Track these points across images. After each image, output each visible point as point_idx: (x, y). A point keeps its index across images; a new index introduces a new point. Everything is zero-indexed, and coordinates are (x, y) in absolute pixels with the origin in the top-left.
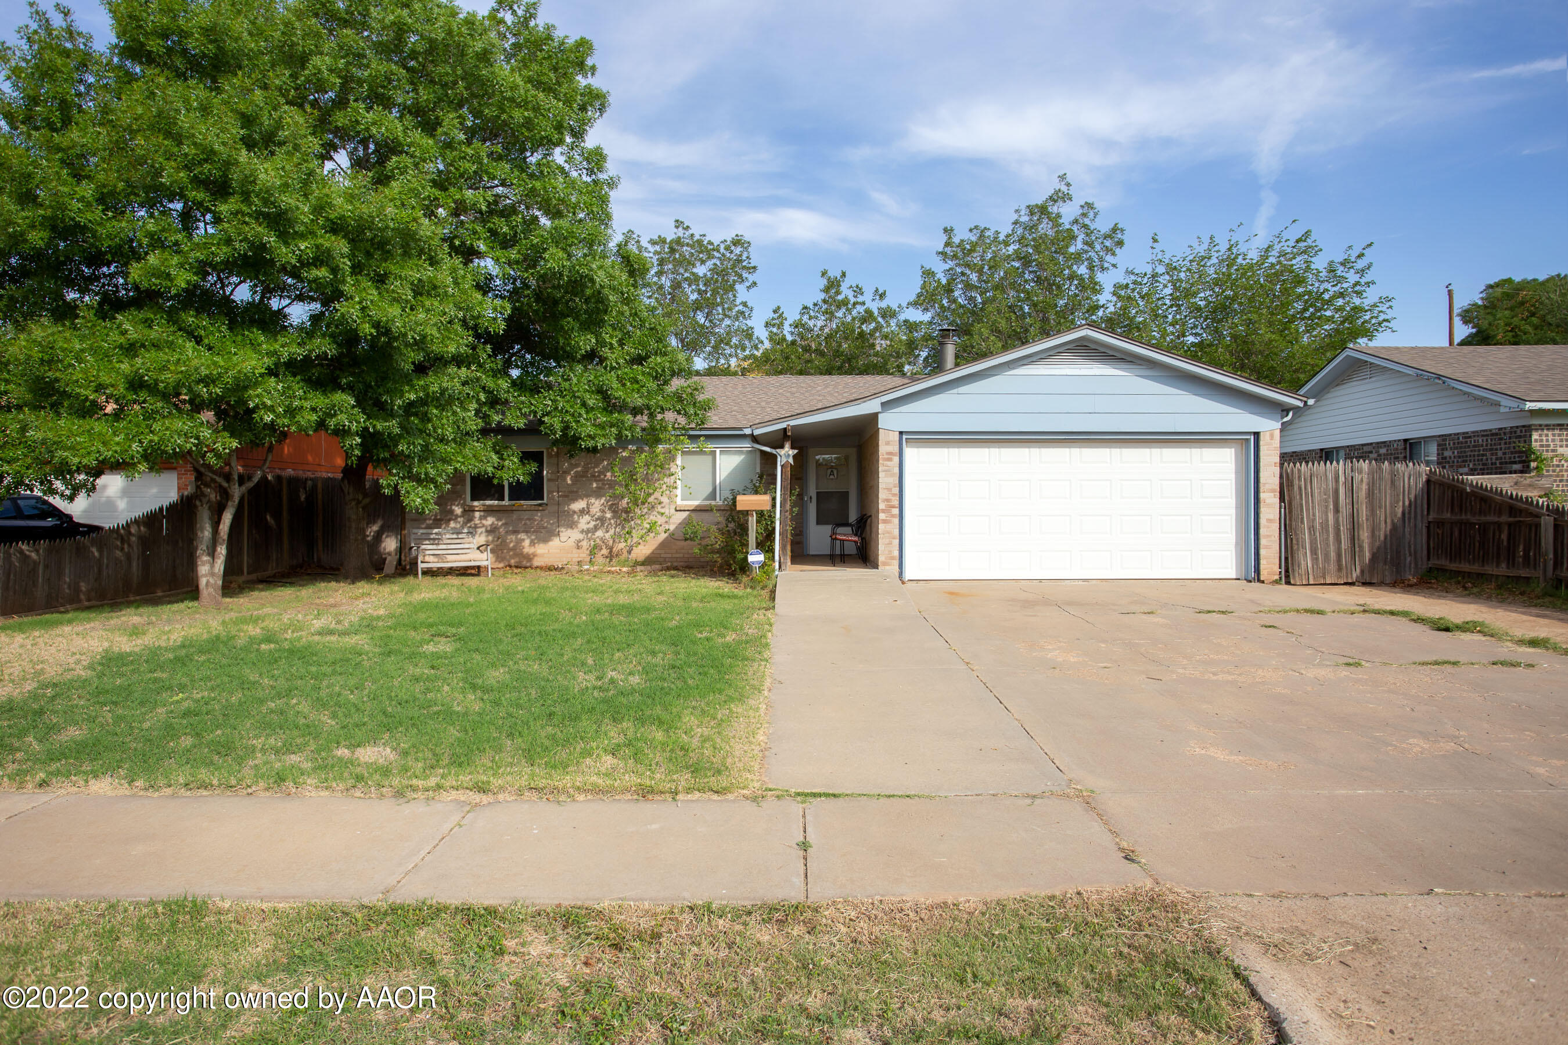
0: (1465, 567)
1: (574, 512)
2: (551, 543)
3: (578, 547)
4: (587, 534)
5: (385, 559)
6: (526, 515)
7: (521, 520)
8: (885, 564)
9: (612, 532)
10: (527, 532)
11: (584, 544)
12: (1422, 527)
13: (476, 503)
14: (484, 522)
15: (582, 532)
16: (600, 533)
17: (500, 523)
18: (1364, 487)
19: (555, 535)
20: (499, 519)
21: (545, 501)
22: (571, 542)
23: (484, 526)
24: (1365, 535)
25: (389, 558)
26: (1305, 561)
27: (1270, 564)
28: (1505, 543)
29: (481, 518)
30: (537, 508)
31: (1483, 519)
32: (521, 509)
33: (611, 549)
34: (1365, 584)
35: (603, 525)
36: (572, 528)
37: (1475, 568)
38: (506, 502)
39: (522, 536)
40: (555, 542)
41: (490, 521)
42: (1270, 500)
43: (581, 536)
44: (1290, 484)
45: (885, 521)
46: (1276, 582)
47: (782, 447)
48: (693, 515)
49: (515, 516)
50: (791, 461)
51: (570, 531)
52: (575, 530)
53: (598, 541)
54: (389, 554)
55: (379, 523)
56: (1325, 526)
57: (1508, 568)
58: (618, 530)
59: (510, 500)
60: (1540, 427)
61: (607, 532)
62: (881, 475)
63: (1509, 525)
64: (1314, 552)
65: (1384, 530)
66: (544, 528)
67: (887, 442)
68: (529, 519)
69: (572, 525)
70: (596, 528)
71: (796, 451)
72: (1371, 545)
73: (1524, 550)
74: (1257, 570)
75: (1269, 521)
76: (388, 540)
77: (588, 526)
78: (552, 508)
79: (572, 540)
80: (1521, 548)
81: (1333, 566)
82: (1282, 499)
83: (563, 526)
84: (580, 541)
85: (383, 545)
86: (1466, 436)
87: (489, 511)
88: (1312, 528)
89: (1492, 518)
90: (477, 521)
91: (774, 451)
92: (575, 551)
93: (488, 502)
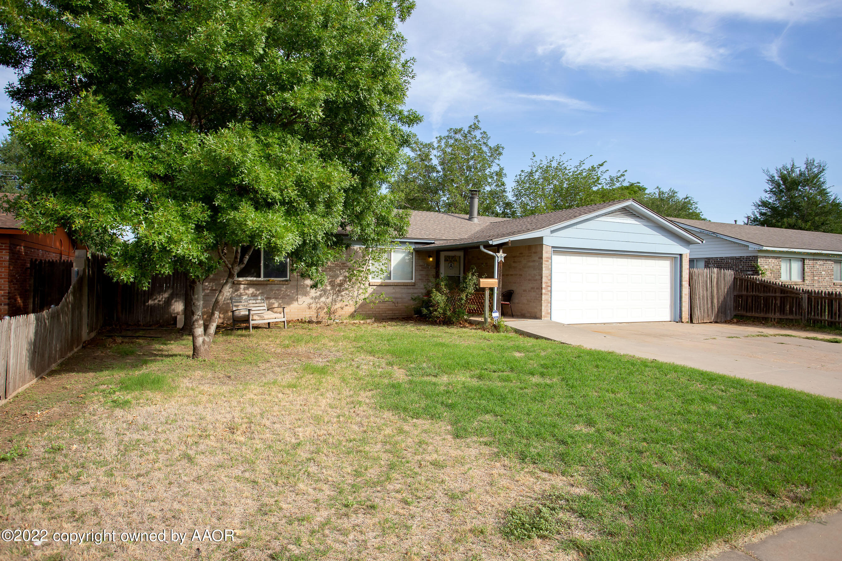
0: (754, 314)
1: (307, 286)
2: (292, 306)
3: (309, 308)
4: (315, 300)
5: (176, 317)
6: (275, 287)
7: (272, 290)
8: (545, 317)
9: (331, 298)
10: (276, 298)
11: (313, 306)
12: (732, 297)
13: (241, 279)
14: (247, 291)
15: (312, 298)
16: (323, 299)
17: (258, 293)
18: (715, 280)
19: (295, 300)
20: (257, 290)
21: (288, 278)
22: (305, 305)
23: (246, 294)
24: (715, 301)
25: (178, 317)
26: (697, 313)
27: (686, 315)
28: (779, 305)
29: (244, 289)
30: (284, 283)
31: (766, 295)
32: (273, 283)
33: (330, 309)
34: (716, 322)
35: (325, 294)
36: (306, 296)
37: (762, 315)
38: (262, 279)
39: (273, 301)
40: (295, 305)
41: (251, 291)
42: (686, 284)
43: (311, 301)
44: (692, 279)
45: (545, 294)
46: (687, 322)
47: (499, 252)
48: (379, 288)
49: (268, 288)
50: (503, 260)
51: (304, 297)
52: (308, 297)
53: (322, 304)
54: (178, 314)
55: (170, 292)
56: (703, 296)
57: (780, 314)
58: (334, 297)
59: (264, 277)
60: (763, 257)
61: (328, 298)
62: (544, 269)
63: (781, 297)
64: (700, 309)
65: (721, 298)
66: (289, 296)
67: (546, 252)
68: (278, 290)
69: (306, 294)
70: (321, 296)
71: (505, 255)
72: (718, 304)
73: (790, 308)
74: (681, 317)
75: (685, 295)
76: (177, 304)
77: (316, 295)
78: (292, 283)
79: (306, 303)
80: (788, 306)
81: (706, 315)
82: (689, 285)
83: (300, 294)
84: (310, 304)
85: (173, 307)
86: (722, 258)
87: (251, 284)
88: (699, 298)
89: (771, 294)
90: (242, 291)
91: (494, 254)
92: (308, 310)
93: (249, 279)
